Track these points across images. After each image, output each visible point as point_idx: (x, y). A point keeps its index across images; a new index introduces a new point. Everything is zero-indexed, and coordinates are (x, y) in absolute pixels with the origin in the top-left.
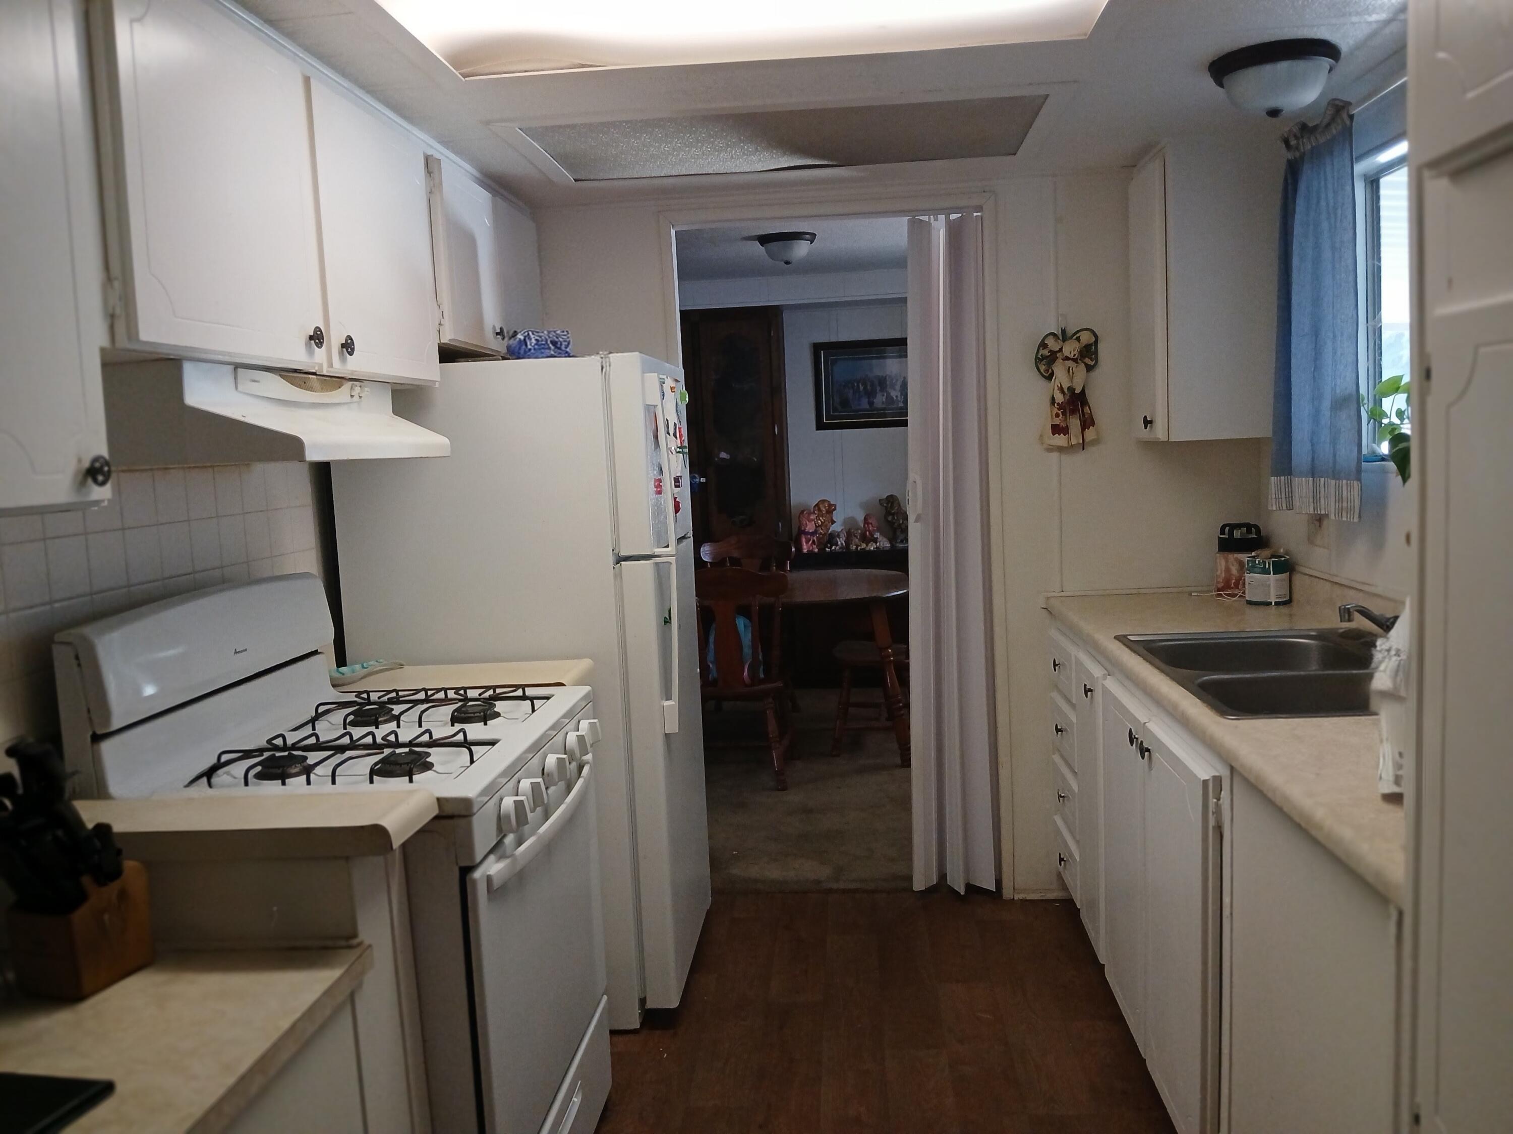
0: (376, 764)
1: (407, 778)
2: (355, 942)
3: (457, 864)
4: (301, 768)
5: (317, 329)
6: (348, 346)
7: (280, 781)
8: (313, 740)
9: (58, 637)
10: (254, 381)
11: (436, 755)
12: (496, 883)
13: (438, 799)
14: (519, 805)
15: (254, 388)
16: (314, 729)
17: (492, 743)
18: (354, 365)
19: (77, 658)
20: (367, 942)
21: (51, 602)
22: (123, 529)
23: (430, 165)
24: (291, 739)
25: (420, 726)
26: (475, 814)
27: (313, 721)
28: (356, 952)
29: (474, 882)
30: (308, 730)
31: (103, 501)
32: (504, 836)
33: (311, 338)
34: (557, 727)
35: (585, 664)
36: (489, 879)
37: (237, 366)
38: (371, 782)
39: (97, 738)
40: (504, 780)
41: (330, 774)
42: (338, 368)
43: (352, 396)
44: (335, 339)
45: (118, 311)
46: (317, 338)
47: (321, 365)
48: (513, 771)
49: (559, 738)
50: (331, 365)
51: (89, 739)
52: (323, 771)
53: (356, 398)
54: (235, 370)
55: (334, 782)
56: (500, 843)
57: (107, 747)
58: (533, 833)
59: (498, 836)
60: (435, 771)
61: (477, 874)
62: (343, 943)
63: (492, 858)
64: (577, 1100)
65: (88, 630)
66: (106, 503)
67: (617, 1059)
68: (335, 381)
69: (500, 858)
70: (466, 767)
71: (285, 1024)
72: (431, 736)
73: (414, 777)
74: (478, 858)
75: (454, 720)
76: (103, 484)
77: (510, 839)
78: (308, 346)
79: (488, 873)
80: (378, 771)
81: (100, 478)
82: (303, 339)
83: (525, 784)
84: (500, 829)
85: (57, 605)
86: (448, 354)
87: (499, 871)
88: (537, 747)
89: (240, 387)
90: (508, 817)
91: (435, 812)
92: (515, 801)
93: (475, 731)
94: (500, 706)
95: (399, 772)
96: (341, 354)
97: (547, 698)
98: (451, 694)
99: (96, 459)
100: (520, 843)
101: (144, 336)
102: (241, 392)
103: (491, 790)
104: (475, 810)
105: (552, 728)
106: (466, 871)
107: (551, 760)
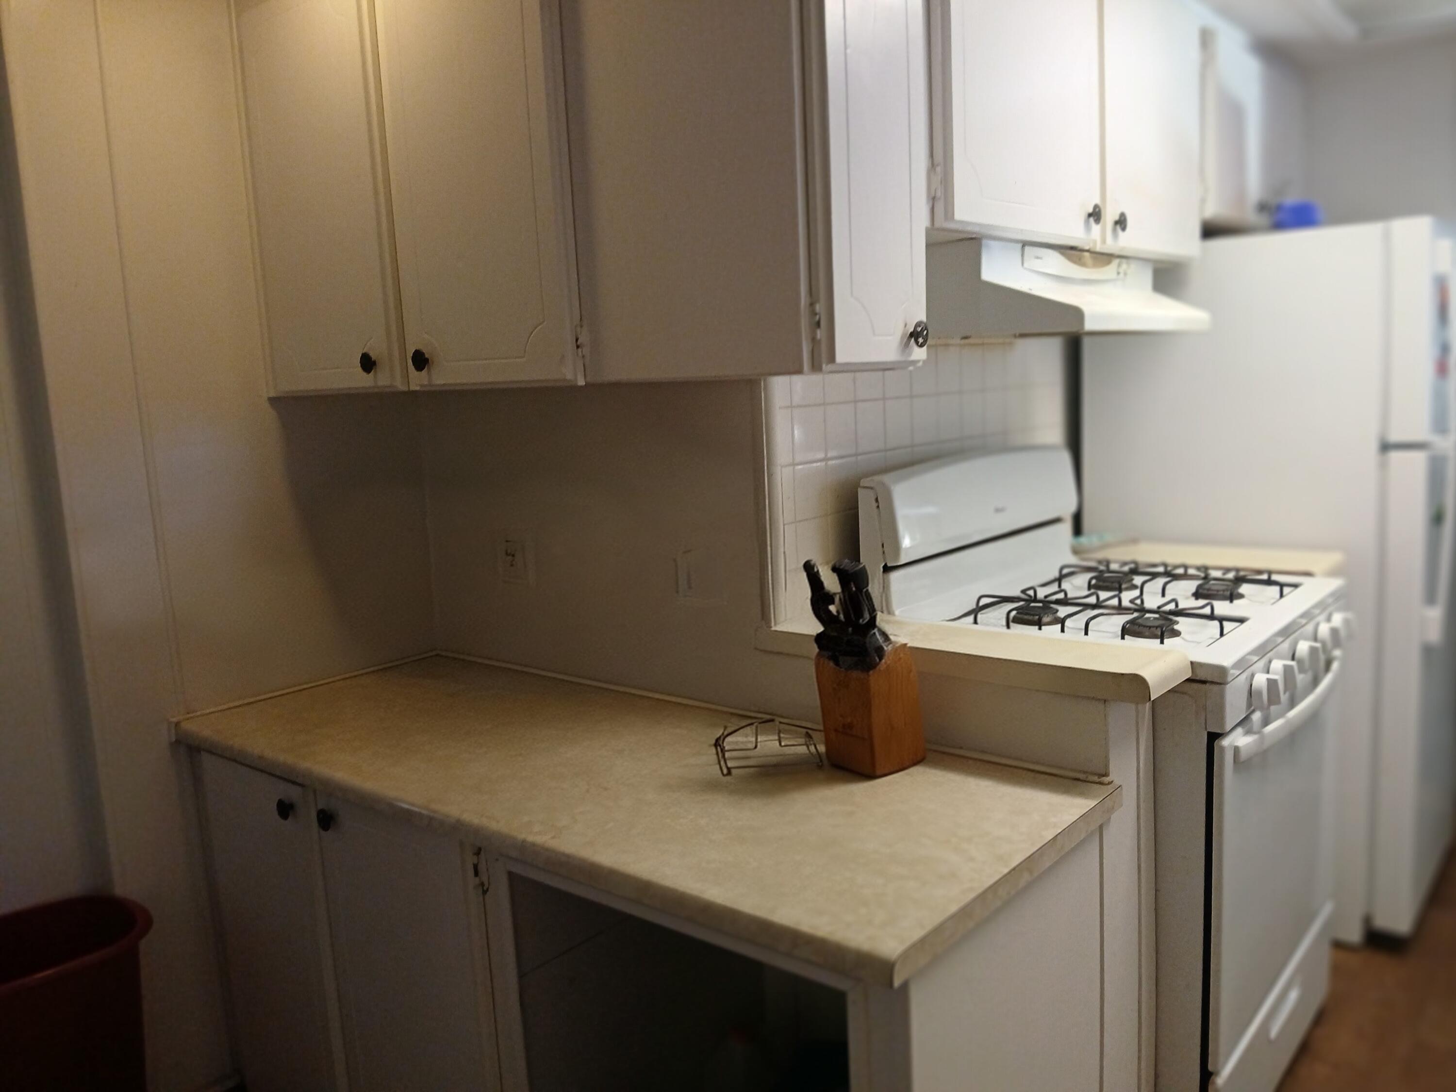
0: (1127, 622)
1: (1159, 641)
2: (1106, 780)
3: (1206, 729)
4: (1053, 618)
5: (1096, 207)
6: (1121, 222)
7: (1037, 627)
8: (1061, 596)
9: (864, 482)
10: (1037, 258)
11: (1183, 624)
12: (1243, 756)
13: (1192, 663)
14: (1272, 683)
15: (1038, 265)
16: (1060, 586)
17: (1241, 621)
18: (1127, 241)
19: (877, 500)
20: (1117, 782)
21: (856, 455)
22: (912, 397)
23: (1206, 38)
24: (1041, 593)
25: (1163, 595)
26: (1227, 684)
27: (1059, 580)
28: (1110, 789)
29: (1222, 749)
30: (1054, 588)
31: (918, 361)
32: (1253, 711)
33: (1090, 215)
34: (1308, 615)
35: (1334, 558)
36: (1236, 750)
37: (1025, 244)
38: (1123, 638)
39: (887, 569)
40: (1255, 658)
41: (1083, 627)
42: (1110, 245)
43: (1118, 273)
44: (1110, 216)
45: (939, 194)
46: (1096, 215)
47: (1095, 242)
48: (1264, 650)
49: (1310, 628)
50: (1104, 241)
51: (882, 570)
52: (1075, 623)
53: (1122, 275)
54: (1022, 247)
55: (1086, 633)
56: (1247, 718)
57: (895, 577)
58: (1282, 715)
59: (1246, 712)
60: (1183, 638)
61: (1226, 742)
62: (1096, 779)
63: (1239, 730)
64: (1294, 995)
65: (886, 478)
66: (920, 364)
67: (1336, 971)
68: (1104, 258)
69: (1248, 732)
70: (1215, 638)
71: (1049, 835)
72: (1177, 605)
73: (1166, 641)
74: (1228, 727)
75: (1197, 595)
76: (921, 346)
77: (1257, 716)
78: (1087, 223)
79: (1236, 744)
80: (1126, 631)
81: (921, 340)
82: (1083, 216)
83: (1278, 665)
84: (1249, 704)
85: (859, 458)
86: (1210, 231)
87: (1247, 744)
88: (1286, 632)
89: (1026, 265)
90: (1260, 693)
91: (1188, 675)
92: (1268, 680)
93: (1222, 607)
94: (1244, 589)
95: (1147, 634)
96: (1114, 231)
97: (1295, 586)
98: (1191, 571)
99: (918, 325)
100: (1266, 722)
101: (959, 215)
102: (1026, 269)
103: (1242, 664)
104: (1229, 679)
105: (1303, 616)
106: (1213, 737)
107: (1303, 647)
